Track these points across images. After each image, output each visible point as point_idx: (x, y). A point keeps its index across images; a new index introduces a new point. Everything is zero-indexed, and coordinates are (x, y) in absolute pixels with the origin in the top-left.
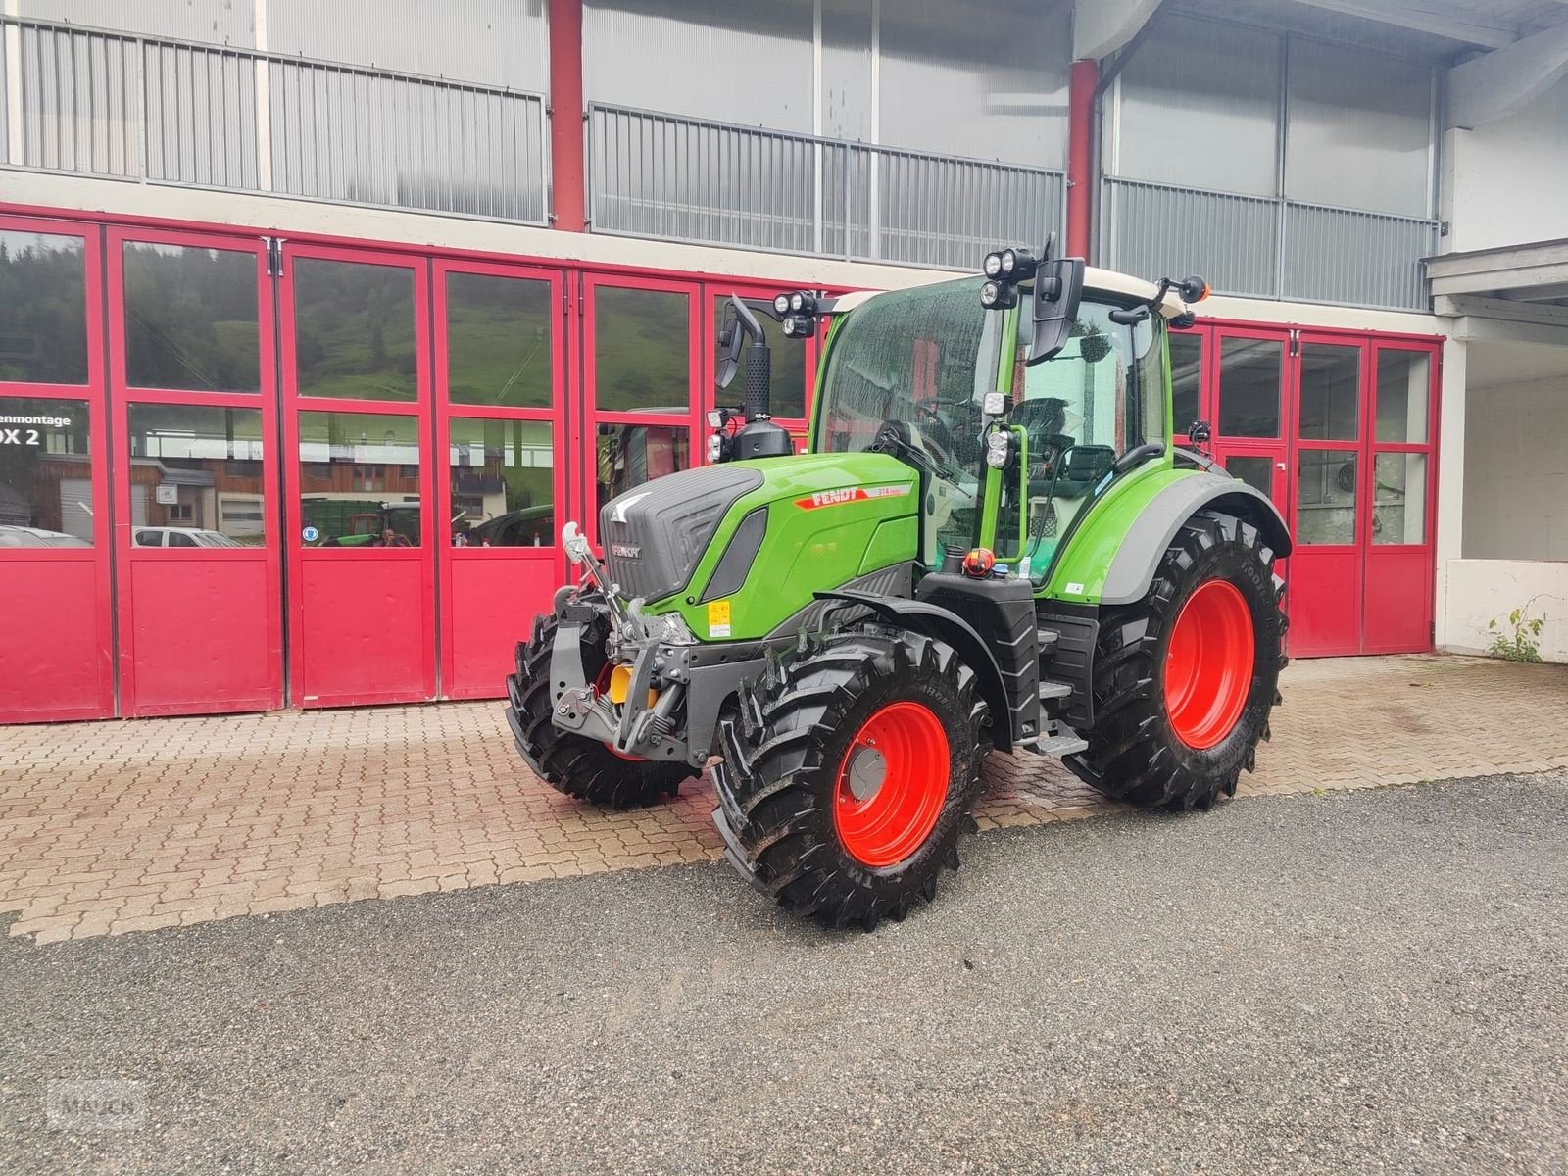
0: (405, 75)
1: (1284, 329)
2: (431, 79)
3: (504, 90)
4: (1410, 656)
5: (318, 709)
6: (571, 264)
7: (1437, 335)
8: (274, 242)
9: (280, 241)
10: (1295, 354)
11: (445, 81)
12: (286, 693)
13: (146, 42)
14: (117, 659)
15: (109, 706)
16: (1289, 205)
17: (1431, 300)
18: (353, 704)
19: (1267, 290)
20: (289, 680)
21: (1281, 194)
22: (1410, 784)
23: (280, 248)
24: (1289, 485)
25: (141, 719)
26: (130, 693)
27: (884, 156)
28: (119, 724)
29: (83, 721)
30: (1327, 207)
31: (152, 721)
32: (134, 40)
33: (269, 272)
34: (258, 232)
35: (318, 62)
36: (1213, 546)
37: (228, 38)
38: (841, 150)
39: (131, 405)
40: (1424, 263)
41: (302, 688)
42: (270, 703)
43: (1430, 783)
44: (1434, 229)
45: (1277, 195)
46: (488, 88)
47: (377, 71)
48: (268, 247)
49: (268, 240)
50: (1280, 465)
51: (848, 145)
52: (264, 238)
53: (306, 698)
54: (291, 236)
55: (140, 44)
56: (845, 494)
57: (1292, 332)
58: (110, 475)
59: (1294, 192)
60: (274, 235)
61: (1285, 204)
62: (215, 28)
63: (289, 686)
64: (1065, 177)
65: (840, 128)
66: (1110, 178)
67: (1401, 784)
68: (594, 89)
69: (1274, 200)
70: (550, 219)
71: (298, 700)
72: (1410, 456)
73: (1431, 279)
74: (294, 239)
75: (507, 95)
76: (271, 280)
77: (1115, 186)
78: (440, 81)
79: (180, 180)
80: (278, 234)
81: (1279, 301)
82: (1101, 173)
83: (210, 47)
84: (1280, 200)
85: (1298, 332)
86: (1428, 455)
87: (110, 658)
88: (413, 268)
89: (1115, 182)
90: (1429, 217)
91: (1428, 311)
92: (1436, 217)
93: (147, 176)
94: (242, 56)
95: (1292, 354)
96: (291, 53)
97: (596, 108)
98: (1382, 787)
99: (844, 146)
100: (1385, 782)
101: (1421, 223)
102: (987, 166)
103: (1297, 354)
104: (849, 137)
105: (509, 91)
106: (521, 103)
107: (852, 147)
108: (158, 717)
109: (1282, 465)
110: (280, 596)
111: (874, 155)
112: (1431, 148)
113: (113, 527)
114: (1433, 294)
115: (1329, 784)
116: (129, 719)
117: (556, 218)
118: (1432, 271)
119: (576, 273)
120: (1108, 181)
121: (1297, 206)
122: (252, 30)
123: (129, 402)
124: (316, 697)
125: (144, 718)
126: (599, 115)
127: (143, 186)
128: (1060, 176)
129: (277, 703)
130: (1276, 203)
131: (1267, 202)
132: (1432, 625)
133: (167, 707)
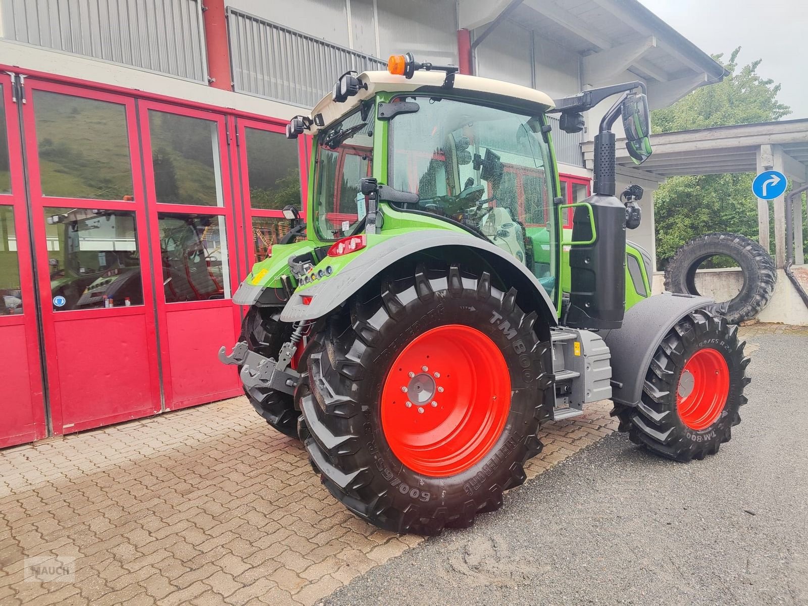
5: (75, 433)
6: (230, 111)
7: (588, 177)
8: (17, 77)
9: (22, 77)
12: (48, 425)
17: (585, 162)
18: (101, 425)
20: (50, 415)
23: (22, 82)
33: (14, 99)
34: (4, 69)
40: (581, 145)
41: (60, 418)
42: (36, 435)
48: (13, 80)
49: (13, 75)
51: (367, 57)
52: (10, 73)
53: (65, 427)
54: (31, 73)
60: (18, 72)
63: (50, 419)
65: (362, 47)
70: (209, 81)
71: (58, 429)
73: (584, 152)
74: (33, 76)
76: (16, 106)
80: (21, 71)
88: (123, 105)
91: (585, 167)
97: (232, 12)
99: (364, 58)
104: (368, 53)
107: (370, 59)
110: (38, 350)
114: (585, 159)
118: (584, 149)
119: (233, 118)
124: (72, 425)
126: (234, 17)
129: (42, 434)
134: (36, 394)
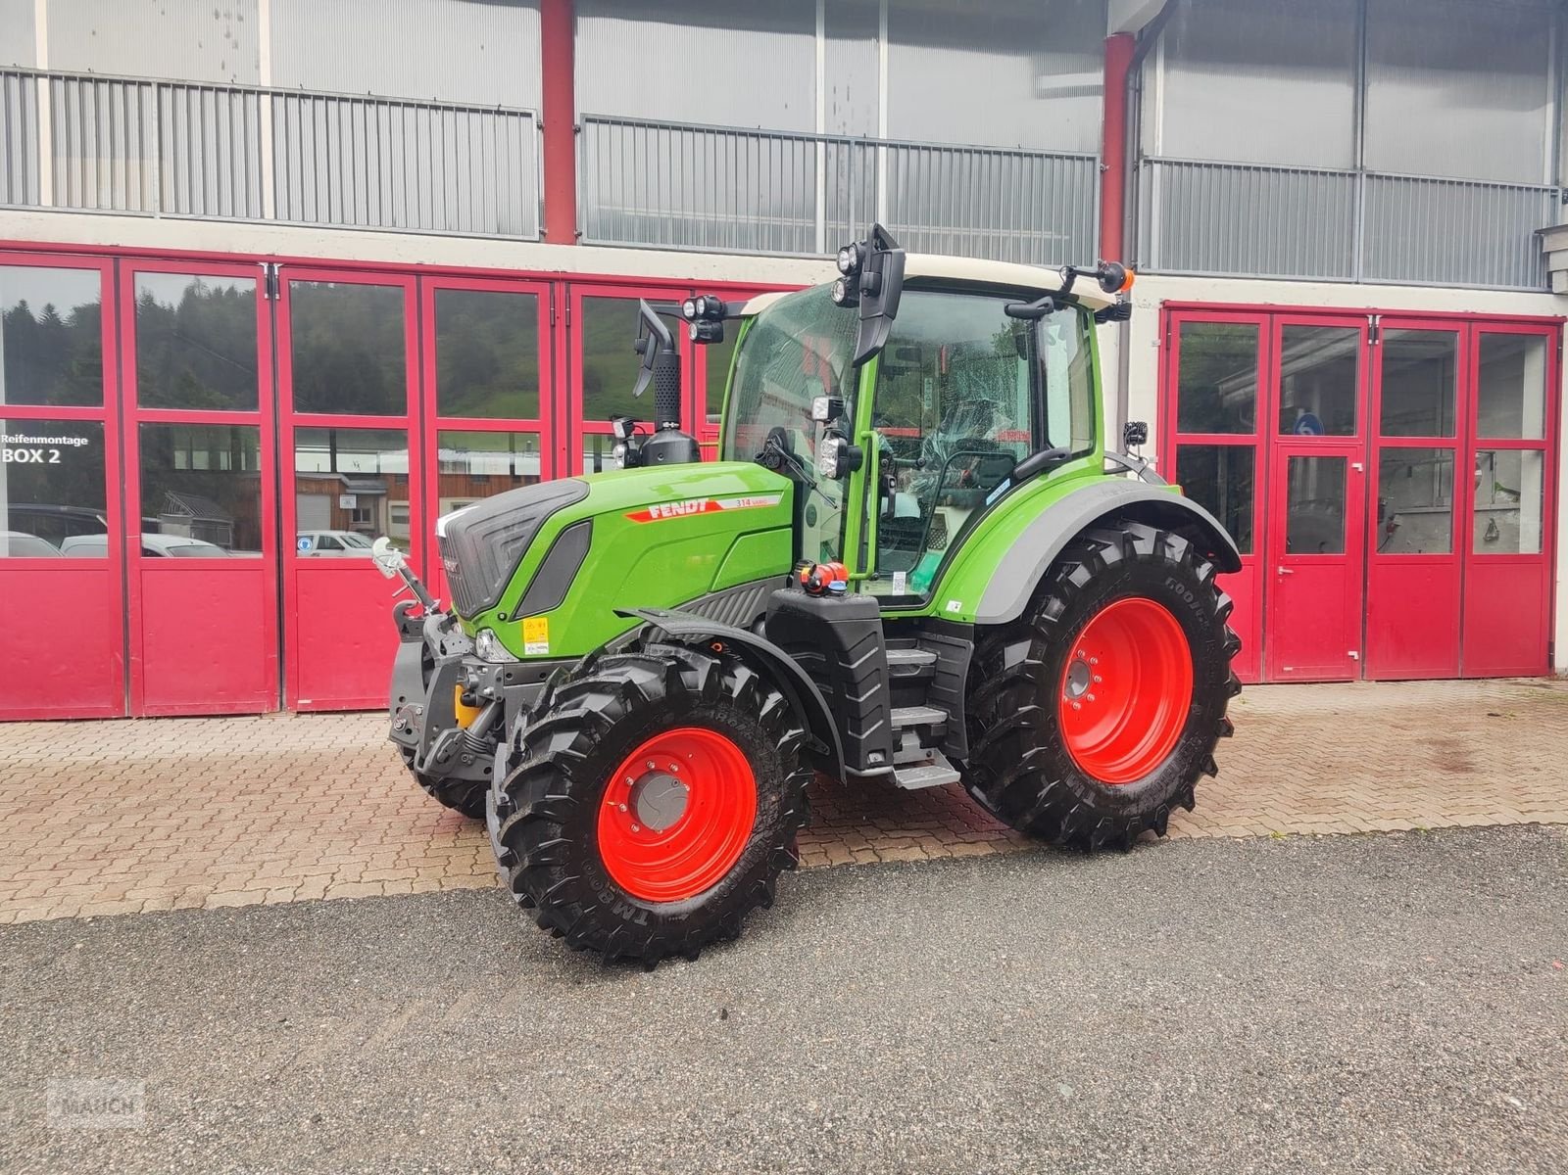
0: (399, 101)
1: (1361, 315)
2: (425, 103)
3: (496, 109)
4: (1521, 680)
5: (312, 712)
6: (560, 276)
7: (1556, 316)
8: (271, 268)
9: (276, 266)
10: (1374, 341)
11: (438, 104)
12: (281, 696)
13: (160, 85)
14: (128, 662)
15: (120, 705)
16: (1370, 176)
17: (1550, 275)
18: (344, 708)
19: (1342, 271)
20: (285, 685)
21: (1359, 165)
22: (1399, 831)
23: (276, 273)
24: (1367, 487)
25: (149, 718)
26: (141, 692)
27: (894, 150)
28: (130, 721)
29: (98, 719)
30: (1416, 177)
31: (159, 721)
32: (149, 84)
33: (266, 296)
34: (254, 259)
35: (317, 94)
36: (1121, 560)
37: (235, 76)
38: (846, 146)
39: (141, 425)
40: (1540, 235)
41: (297, 691)
42: (266, 706)
43: (1425, 831)
44: (1554, 197)
45: (1355, 166)
46: (480, 108)
47: (373, 98)
48: (266, 271)
49: (266, 266)
50: (1356, 465)
51: (853, 141)
52: (262, 264)
53: (300, 702)
54: (287, 260)
55: (154, 88)
56: (691, 506)
57: (1371, 317)
58: (122, 490)
59: (1373, 164)
60: (271, 260)
61: (1364, 176)
62: (223, 67)
63: (284, 689)
64: (1098, 160)
65: (844, 124)
66: (1150, 158)
67: (1387, 831)
68: (586, 101)
69: (1350, 172)
70: (541, 233)
71: (293, 703)
72: (1525, 453)
73: (1549, 253)
74: (290, 264)
75: (499, 112)
76: (268, 303)
77: (1157, 167)
78: (434, 103)
79: (191, 213)
80: (274, 260)
81: (1357, 283)
82: (1139, 152)
83: (218, 86)
84: (1358, 172)
85: (1378, 317)
86: (1545, 452)
87: (122, 661)
88: (403, 286)
89: (1156, 162)
90: (1547, 182)
91: (1546, 289)
92: (1557, 182)
93: (162, 210)
94: (247, 92)
95: (1370, 342)
96: (292, 86)
97: (588, 120)
98: (1363, 834)
99: (848, 143)
100: (1366, 828)
101: (1537, 190)
102: (1008, 154)
103: (1377, 342)
104: (854, 133)
105: (501, 109)
106: (513, 120)
107: (857, 143)
108: (165, 717)
109: (1358, 466)
110: (275, 604)
111: (882, 150)
112: (1550, 108)
113: (125, 539)
114: (1551, 269)
115: (1294, 828)
116: (139, 718)
117: (546, 231)
118: (1549, 244)
119: (564, 285)
120: (1149, 162)
121: (1380, 177)
122: (258, 67)
123: (140, 422)
124: (308, 701)
125: (152, 718)
126: (591, 128)
127: (157, 221)
128: (1093, 159)
129: (273, 706)
130: (1353, 176)
131: (1342, 175)
132: (1551, 646)
133: (172, 707)
134: (270, 656)
